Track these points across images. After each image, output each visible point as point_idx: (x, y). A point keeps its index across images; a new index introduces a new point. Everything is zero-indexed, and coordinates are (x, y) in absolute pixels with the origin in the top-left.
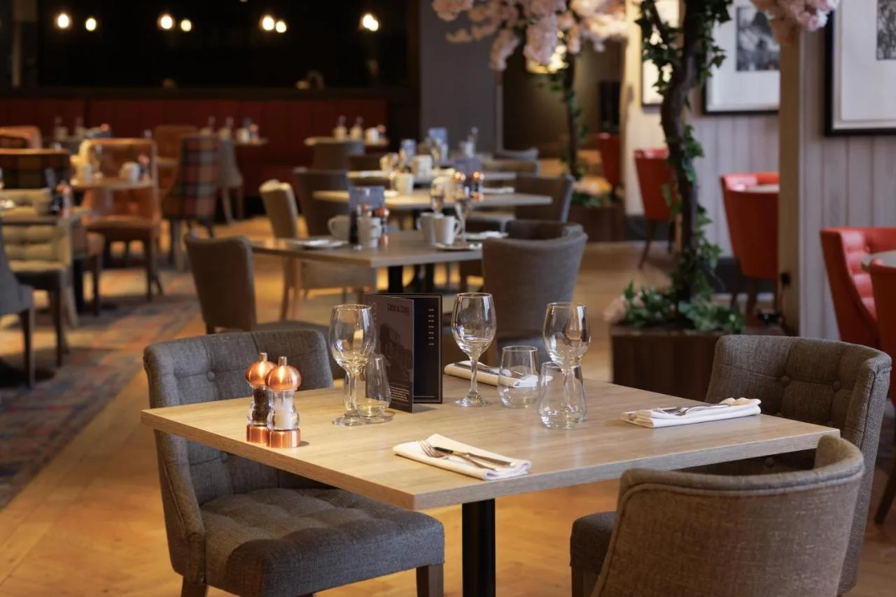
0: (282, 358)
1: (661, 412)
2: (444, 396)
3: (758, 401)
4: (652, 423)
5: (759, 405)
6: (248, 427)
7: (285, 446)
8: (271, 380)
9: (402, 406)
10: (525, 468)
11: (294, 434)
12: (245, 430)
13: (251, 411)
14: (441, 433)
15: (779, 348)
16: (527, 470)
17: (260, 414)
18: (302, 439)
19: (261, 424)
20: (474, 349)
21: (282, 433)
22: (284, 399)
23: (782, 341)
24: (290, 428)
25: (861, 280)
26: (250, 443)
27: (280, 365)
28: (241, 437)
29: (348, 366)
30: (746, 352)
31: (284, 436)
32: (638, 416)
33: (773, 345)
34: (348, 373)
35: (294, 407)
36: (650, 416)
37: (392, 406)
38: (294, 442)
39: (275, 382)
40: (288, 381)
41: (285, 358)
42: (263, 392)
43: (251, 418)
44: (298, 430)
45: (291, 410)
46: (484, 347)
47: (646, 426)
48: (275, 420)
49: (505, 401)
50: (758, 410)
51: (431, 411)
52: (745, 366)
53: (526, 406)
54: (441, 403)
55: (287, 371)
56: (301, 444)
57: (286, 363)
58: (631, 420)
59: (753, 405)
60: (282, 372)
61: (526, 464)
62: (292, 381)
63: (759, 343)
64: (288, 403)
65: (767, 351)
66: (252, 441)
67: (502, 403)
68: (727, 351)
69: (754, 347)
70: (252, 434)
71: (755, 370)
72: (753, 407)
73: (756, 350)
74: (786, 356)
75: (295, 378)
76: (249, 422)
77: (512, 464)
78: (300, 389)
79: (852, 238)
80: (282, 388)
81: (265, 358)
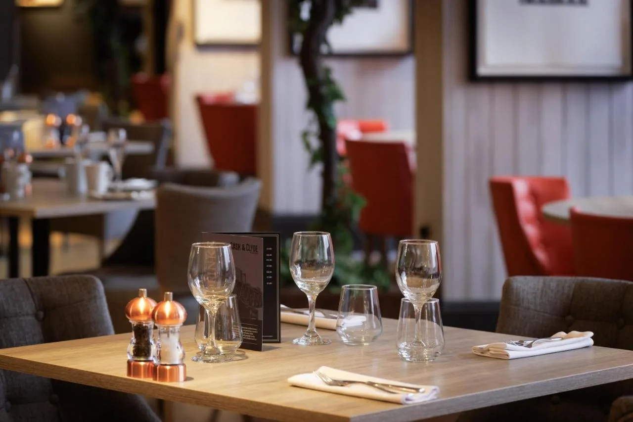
0: (168, 293)
1: (513, 344)
2: (282, 336)
3: (591, 334)
4: (508, 355)
5: (592, 338)
6: (129, 362)
7: (171, 380)
8: (157, 316)
9: (252, 345)
10: (435, 393)
11: (181, 368)
12: (126, 366)
13: (131, 348)
14: (327, 365)
15: (563, 287)
16: (436, 395)
17: (142, 350)
18: (188, 375)
19: (142, 359)
20: (312, 288)
21: (168, 367)
22: (170, 334)
23: (566, 281)
24: (177, 362)
25: (531, 231)
26: (132, 378)
27: (166, 301)
28: (123, 373)
29: (207, 304)
30: (533, 293)
31: (171, 370)
32: (490, 349)
33: (558, 286)
34: (208, 311)
35: (180, 342)
36: (504, 348)
37: (243, 346)
38: (182, 377)
39: (162, 317)
40: (174, 316)
41: (171, 293)
42: (143, 327)
43: (132, 354)
44: (183, 365)
45: (177, 344)
46: (321, 286)
47: (502, 358)
48: (161, 356)
49: (345, 339)
50: (592, 342)
51: (277, 349)
52: (532, 307)
53: (365, 344)
54: (279, 342)
55: (173, 306)
56: (187, 379)
57: (171, 298)
58: (482, 353)
59: (586, 338)
60: (168, 307)
61: (435, 390)
62: (179, 316)
63: (544, 283)
64: (174, 339)
65: (552, 291)
66: (134, 375)
67: (342, 342)
68: (515, 291)
69: (540, 287)
70: (132, 368)
71: (542, 310)
72: (587, 339)
73: (542, 291)
74: (571, 296)
75: (182, 313)
76: (129, 358)
77: (421, 390)
78: (185, 323)
79: (521, 188)
80: (168, 323)
81: (145, 294)
